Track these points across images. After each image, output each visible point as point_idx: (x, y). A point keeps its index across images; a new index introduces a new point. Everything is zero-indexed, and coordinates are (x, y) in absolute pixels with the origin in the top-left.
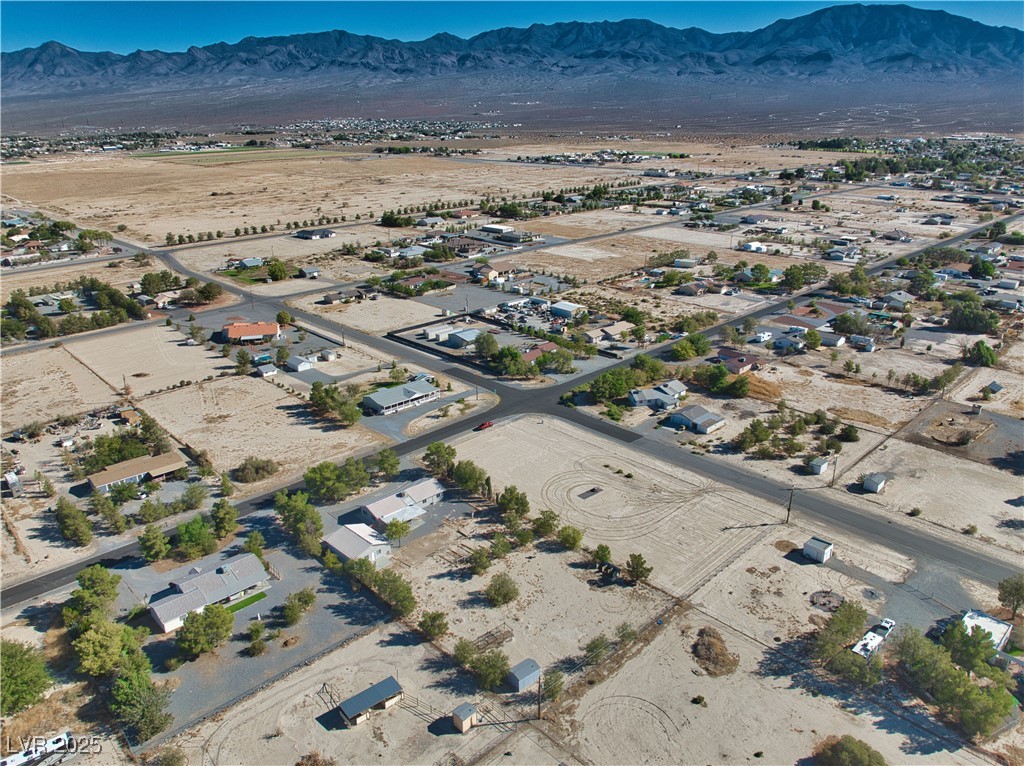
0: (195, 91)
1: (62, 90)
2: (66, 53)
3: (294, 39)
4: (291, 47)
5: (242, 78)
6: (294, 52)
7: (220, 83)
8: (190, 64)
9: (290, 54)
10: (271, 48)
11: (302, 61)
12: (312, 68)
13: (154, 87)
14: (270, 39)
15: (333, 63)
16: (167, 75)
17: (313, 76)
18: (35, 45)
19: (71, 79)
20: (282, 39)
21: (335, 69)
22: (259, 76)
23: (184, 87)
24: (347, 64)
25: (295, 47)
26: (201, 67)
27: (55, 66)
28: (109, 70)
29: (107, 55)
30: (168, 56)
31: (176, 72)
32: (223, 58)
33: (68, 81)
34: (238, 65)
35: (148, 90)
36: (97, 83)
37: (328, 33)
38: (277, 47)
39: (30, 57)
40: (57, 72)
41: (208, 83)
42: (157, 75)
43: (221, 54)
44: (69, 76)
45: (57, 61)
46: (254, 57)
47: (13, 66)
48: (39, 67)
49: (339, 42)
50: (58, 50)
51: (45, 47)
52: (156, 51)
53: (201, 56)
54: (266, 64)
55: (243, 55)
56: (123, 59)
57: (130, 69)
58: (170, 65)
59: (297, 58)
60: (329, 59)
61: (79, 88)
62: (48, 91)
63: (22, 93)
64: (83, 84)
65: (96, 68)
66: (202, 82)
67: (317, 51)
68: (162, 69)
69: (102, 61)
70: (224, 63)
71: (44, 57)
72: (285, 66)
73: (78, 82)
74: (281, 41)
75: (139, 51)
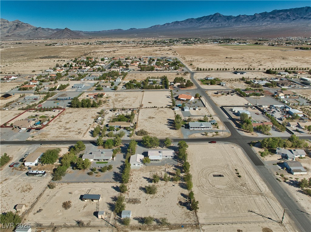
0: (252, 27)
1: (216, 26)
2: (220, 16)
3: (291, 10)
4: (288, 13)
5: (268, 23)
6: (289, 14)
7: (261, 24)
8: (253, 19)
9: (287, 15)
10: (281, 13)
11: (290, 17)
12: (294, 20)
13: (241, 26)
14: (282, 10)
15: (302, 18)
16: (246, 22)
17: (293, 22)
18: (213, 14)
19: (219, 23)
20: (286, 10)
21: (302, 20)
22: (274, 22)
23: (249, 25)
24: (307, 18)
25: (290, 13)
26: (257, 20)
27: (216, 20)
28: (230, 21)
29: (231, 16)
30: (248, 16)
31: (249, 21)
32: (264, 17)
33: (218, 23)
34: (268, 19)
35: (238, 26)
36: (225, 24)
37: (303, 8)
38: (283, 13)
39: (211, 17)
40: (216, 21)
41: (257, 24)
42: (243, 22)
43: (264, 15)
44: (219, 22)
45: (217, 18)
46: (274, 16)
47: (206, 20)
48: (212, 20)
49: (306, 10)
50: (218, 15)
51: (215, 14)
52: (245, 15)
53: (258, 16)
54: (278, 19)
55: (271, 16)
56: (235, 17)
57: (236, 20)
58: (248, 19)
59: (289, 16)
60: (301, 17)
61: (220, 26)
62: (212, 26)
63: (206, 27)
64: (222, 25)
65: (227, 20)
66: (255, 24)
67: (297, 14)
68: (244, 20)
69: (229, 18)
70: (264, 18)
71: (214, 17)
72: (284, 19)
73: (221, 24)
74: (286, 11)
75: (240, 15)
